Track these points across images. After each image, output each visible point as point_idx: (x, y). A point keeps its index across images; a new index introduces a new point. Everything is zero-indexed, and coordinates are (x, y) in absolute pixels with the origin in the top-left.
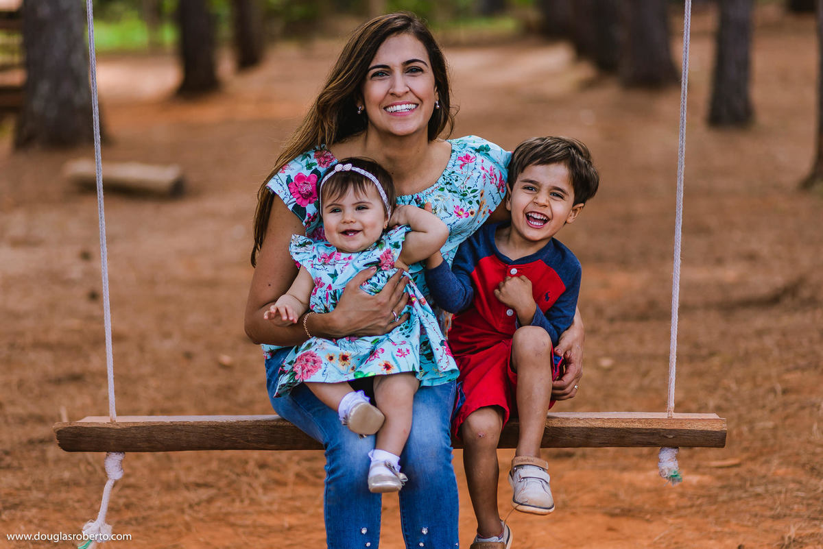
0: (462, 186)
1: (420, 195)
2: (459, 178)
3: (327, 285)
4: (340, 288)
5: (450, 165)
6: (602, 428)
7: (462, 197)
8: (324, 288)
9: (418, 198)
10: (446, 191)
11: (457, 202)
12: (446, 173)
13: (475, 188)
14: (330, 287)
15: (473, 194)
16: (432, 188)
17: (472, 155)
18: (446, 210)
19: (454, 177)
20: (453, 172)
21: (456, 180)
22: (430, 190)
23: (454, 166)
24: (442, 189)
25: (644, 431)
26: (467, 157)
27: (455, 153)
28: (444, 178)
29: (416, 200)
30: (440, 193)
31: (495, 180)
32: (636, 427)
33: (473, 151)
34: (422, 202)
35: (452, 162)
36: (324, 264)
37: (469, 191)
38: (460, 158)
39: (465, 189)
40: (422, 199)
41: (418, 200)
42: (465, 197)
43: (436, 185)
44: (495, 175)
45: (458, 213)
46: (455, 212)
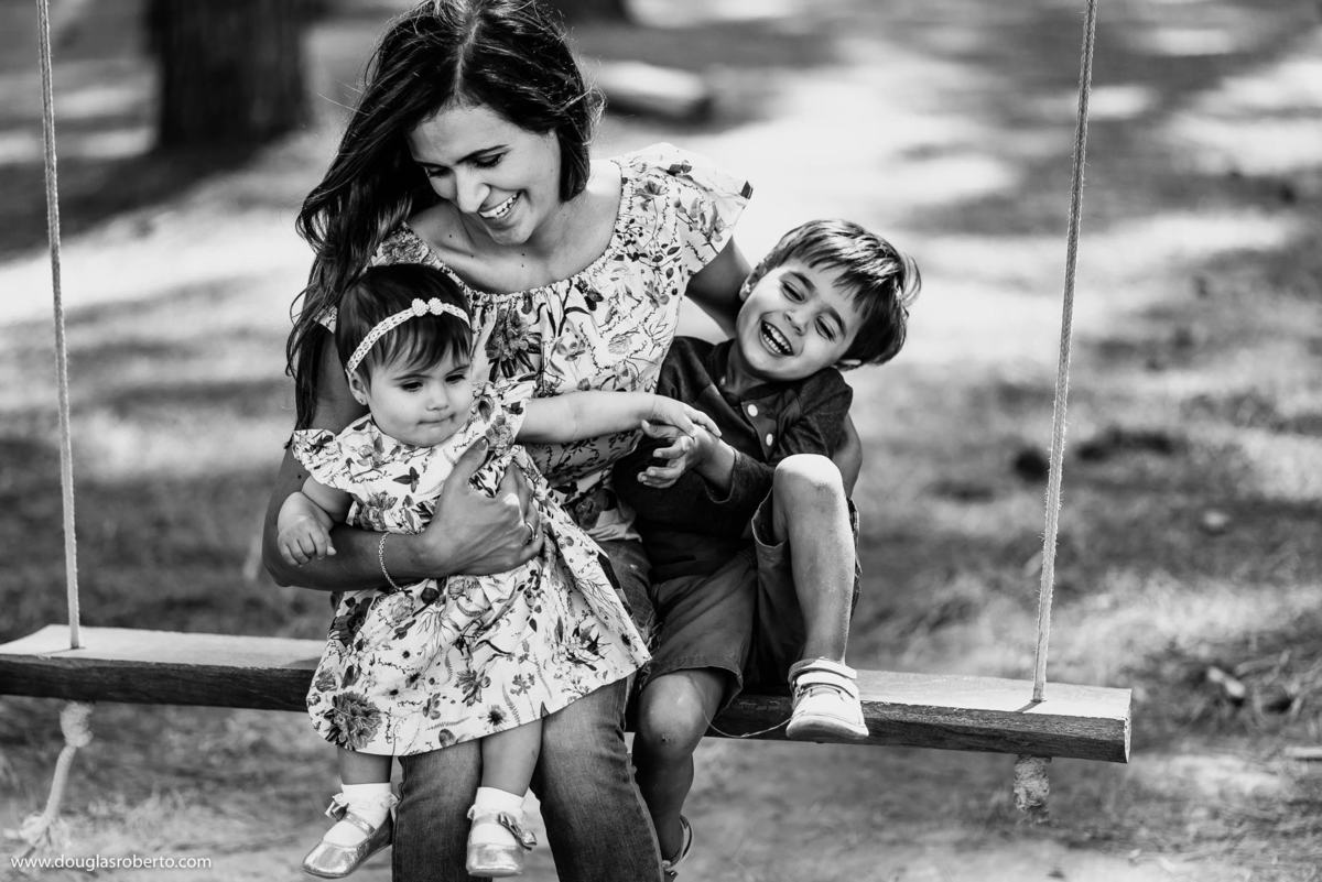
0: (652, 243)
1: (584, 276)
2: (644, 231)
3: (401, 499)
4: (429, 499)
5: (623, 209)
6: (901, 722)
7: (654, 264)
8: (398, 505)
9: (581, 282)
10: (627, 259)
11: (649, 276)
12: (621, 227)
13: (675, 245)
14: (408, 501)
15: (673, 256)
16: (603, 259)
17: (658, 182)
18: (629, 294)
19: (636, 230)
20: (632, 221)
21: (641, 235)
22: (599, 264)
23: (630, 208)
24: (620, 258)
25: (976, 732)
26: (651, 188)
27: (628, 184)
28: (620, 237)
29: (577, 286)
30: (618, 264)
31: (701, 223)
32: (962, 724)
33: (661, 174)
34: (589, 288)
35: (625, 203)
36: (377, 466)
37: (666, 250)
38: (638, 192)
39: (657, 249)
40: (588, 282)
41: (581, 285)
42: (660, 263)
43: (608, 253)
44: (702, 216)
45: (652, 297)
46: (647, 293)
